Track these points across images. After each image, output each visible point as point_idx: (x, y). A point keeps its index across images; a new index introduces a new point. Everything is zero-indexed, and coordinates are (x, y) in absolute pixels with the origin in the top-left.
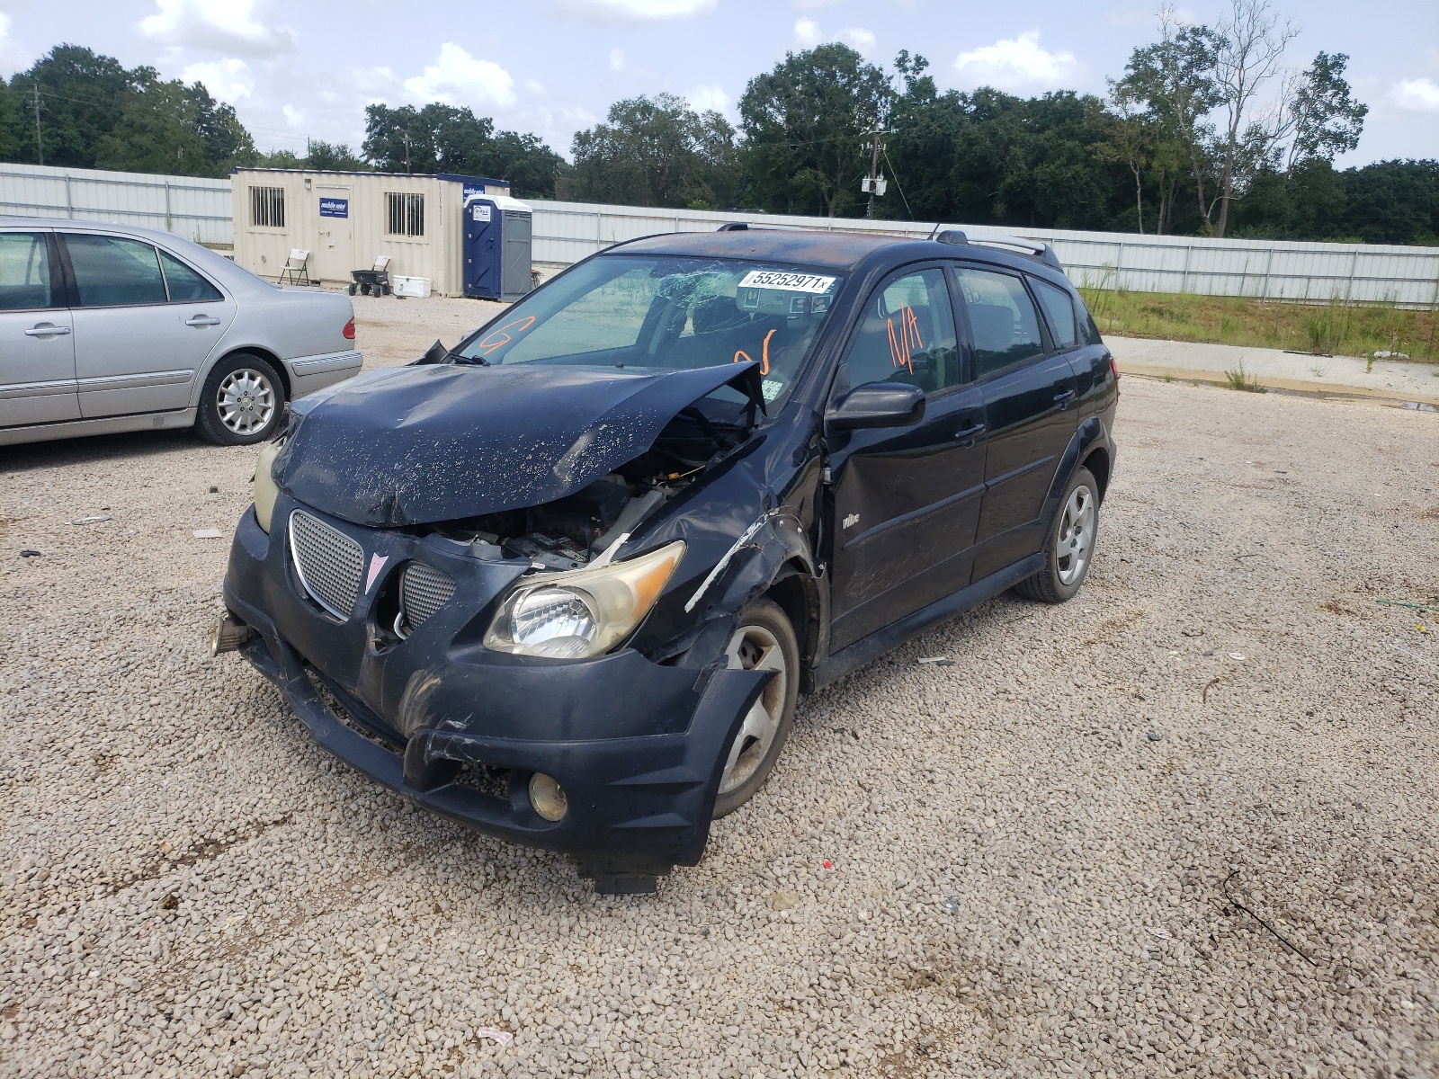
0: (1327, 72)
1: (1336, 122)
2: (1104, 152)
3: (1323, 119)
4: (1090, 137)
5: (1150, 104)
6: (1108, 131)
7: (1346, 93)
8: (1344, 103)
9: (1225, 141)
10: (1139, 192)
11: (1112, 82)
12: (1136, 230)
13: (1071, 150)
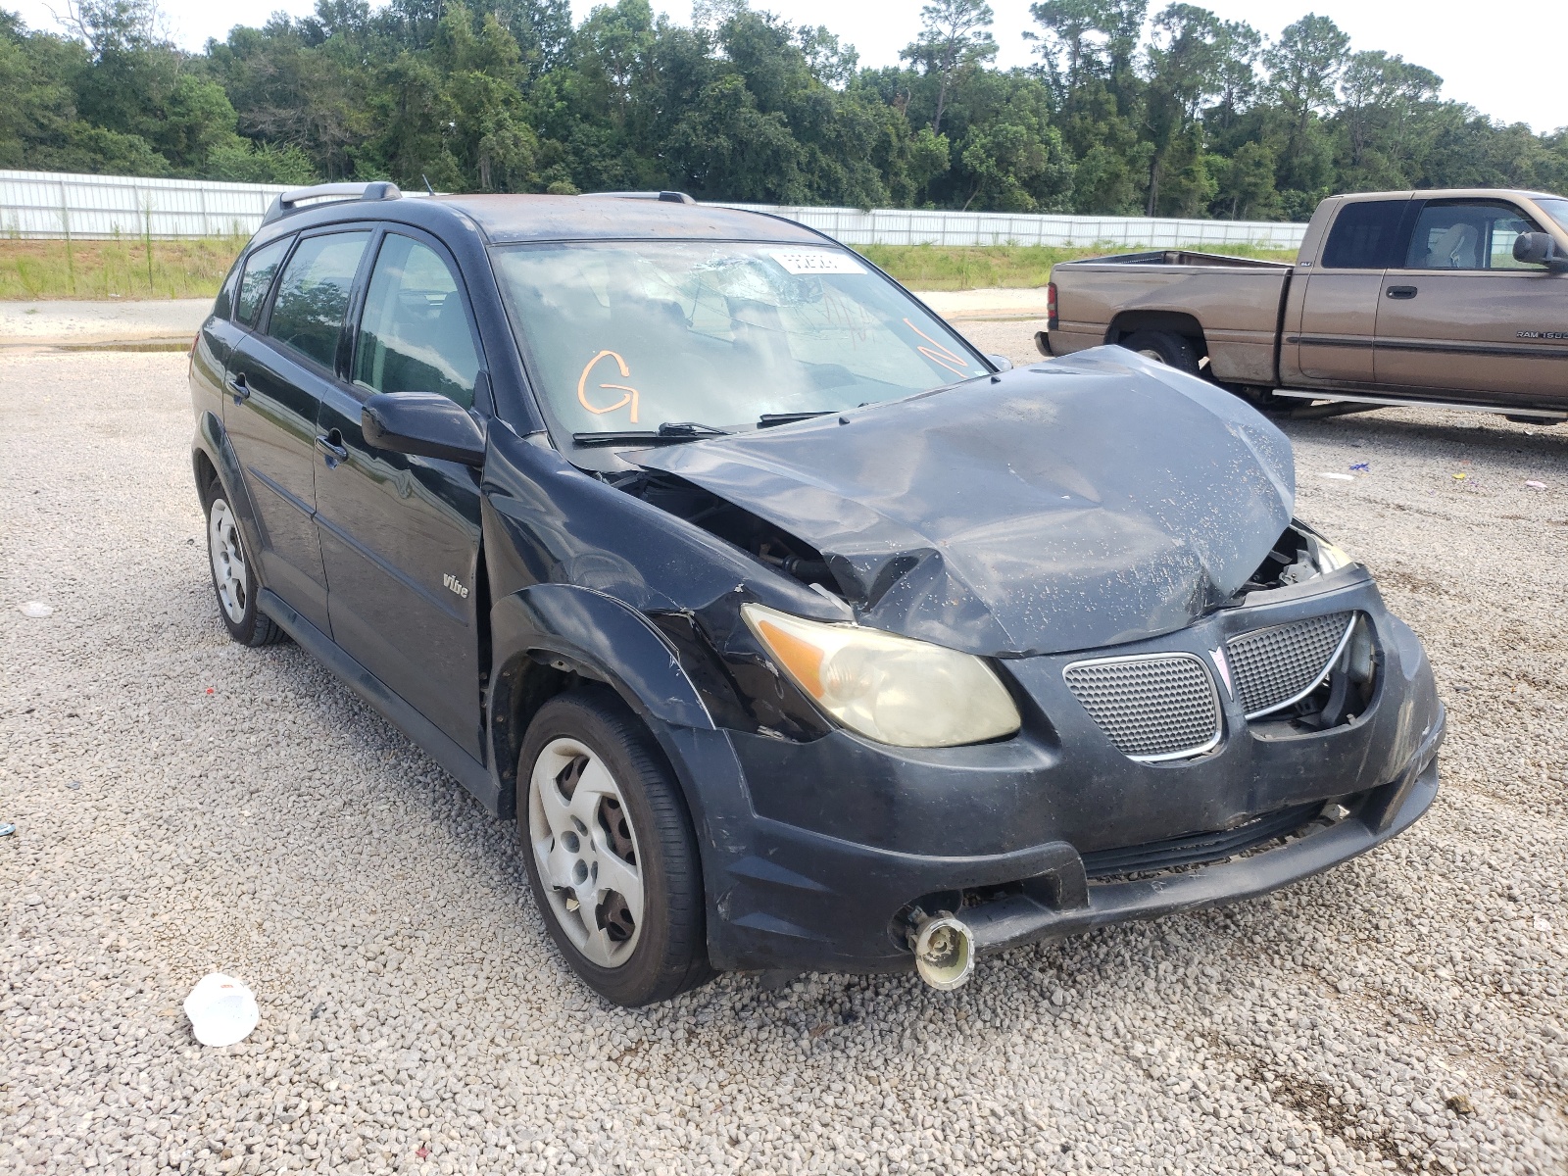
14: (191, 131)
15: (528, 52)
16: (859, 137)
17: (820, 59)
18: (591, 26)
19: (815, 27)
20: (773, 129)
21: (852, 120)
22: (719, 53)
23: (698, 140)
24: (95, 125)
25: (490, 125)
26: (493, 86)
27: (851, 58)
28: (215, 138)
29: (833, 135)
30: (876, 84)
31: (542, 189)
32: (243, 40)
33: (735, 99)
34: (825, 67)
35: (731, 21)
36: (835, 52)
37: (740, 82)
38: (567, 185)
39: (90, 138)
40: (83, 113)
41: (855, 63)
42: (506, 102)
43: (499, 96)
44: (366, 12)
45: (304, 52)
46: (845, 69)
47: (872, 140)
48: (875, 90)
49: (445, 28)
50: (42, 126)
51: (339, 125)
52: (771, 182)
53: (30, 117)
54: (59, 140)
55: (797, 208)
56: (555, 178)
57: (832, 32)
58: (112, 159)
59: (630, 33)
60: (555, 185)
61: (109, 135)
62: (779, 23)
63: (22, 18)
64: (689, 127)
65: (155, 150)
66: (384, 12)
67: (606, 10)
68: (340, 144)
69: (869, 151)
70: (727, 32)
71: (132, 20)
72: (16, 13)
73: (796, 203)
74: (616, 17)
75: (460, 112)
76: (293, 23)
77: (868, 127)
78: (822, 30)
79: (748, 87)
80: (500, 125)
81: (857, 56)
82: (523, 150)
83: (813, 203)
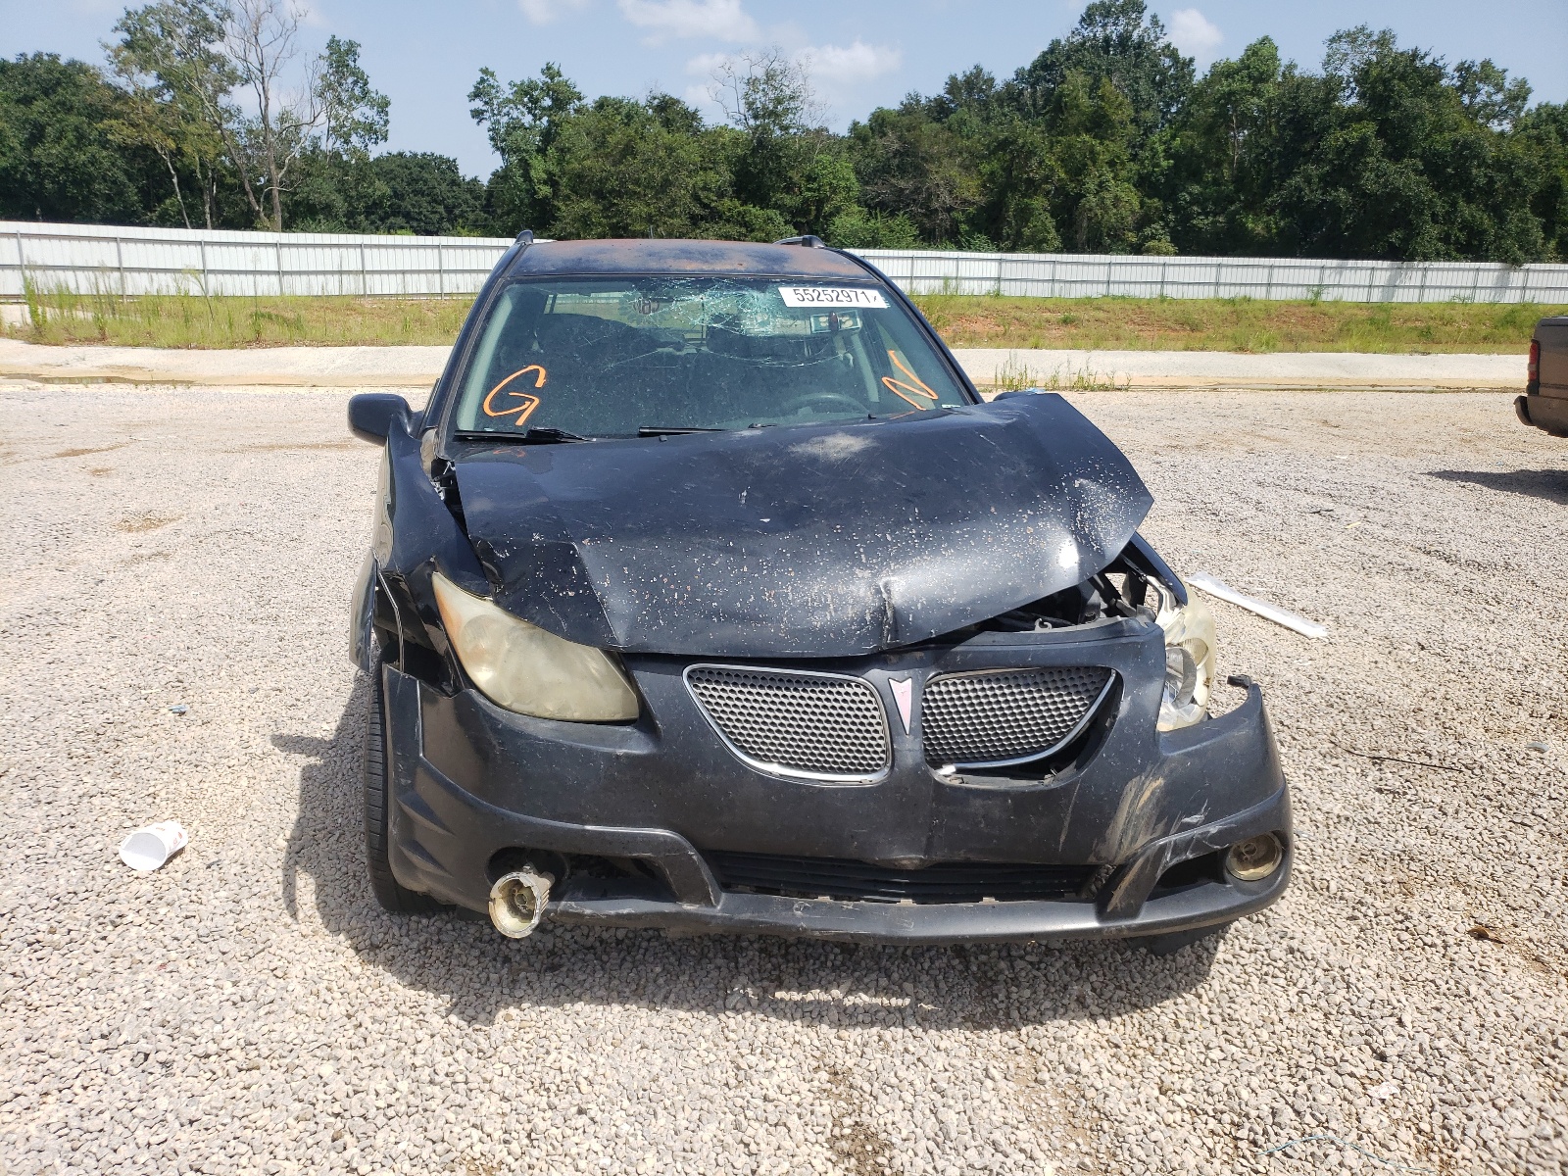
0: (342, 58)
1: (363, 112)
2: (120, 133)
3: (351, 108)
4: (96, 113)
5: (159, 77)
6: (117, 107)
7: (366, 84)
8: (365, 93)
9: (257, 126)
10: (175, 180)
11: (106, 47)
12: (183, 226)
13: (76, 129)
14: (820, 203)
15: (1142, 113)
16: (1517, 183)
17: (1479, 99)
18: (1208, 82)
19: (1478, 62)
20: (1407, 178)
21: (1511, 163)
22: (1350, 101)
23: (1313, 195)
24: (744, 203)
25: (1092, 187)
26: (1098, 148)
27: (1521, 93)
28: (837, 210)
29: (1483, 181)
30: (1555, 121)
31: (1137, 249)
32: (880, 122)
33: (1361, 149)
34: (1486, 105)
35: (1369, 63)
36: (1499, 88)
37: (1370, 129)
38: (1165, 243)
39: (739, 213)
40: (737, 194)
41: (1525, 99)
42: (1111, 164)
43: (1104, 157)
44: (991, 86)
45: (929, 128)
46: (1512, 107)
47: (1534, 186)
48: (1552, 128)
49: (1061, 95)
50: (705, 206)
51: (951, 192)
52: (1395, 236)
53: (696, 198)
54: (715, 215)
55: (1427, 264)
56: (1153, 237)
57: (1499, 65)
58: (752, 231)
59: (1249, 86)
60: (1151, 243)
61: (753, 210)
62: (1428, 61)
63: (700, 114)
64: (1305, 181)
65: (786, 222)
66: (1008, 85)
67: (1228, 65)
68: (950, 210)
69: (1529, 198)
70: (1363, 76)
71: (787, 110)
72: (696, 110)
73: (1426, 258)
74: (1238, 71)
75: (1063, 175)
76: (923, 101)
77: (1531, 171)
78: (1486, 64)
79: (1379, 134)
80: (1101, 186)
81: (1529, 91)
82: (1123, 211)
83: (1448, 257)
